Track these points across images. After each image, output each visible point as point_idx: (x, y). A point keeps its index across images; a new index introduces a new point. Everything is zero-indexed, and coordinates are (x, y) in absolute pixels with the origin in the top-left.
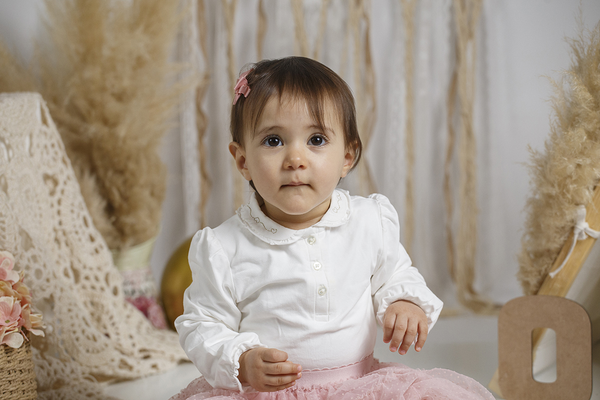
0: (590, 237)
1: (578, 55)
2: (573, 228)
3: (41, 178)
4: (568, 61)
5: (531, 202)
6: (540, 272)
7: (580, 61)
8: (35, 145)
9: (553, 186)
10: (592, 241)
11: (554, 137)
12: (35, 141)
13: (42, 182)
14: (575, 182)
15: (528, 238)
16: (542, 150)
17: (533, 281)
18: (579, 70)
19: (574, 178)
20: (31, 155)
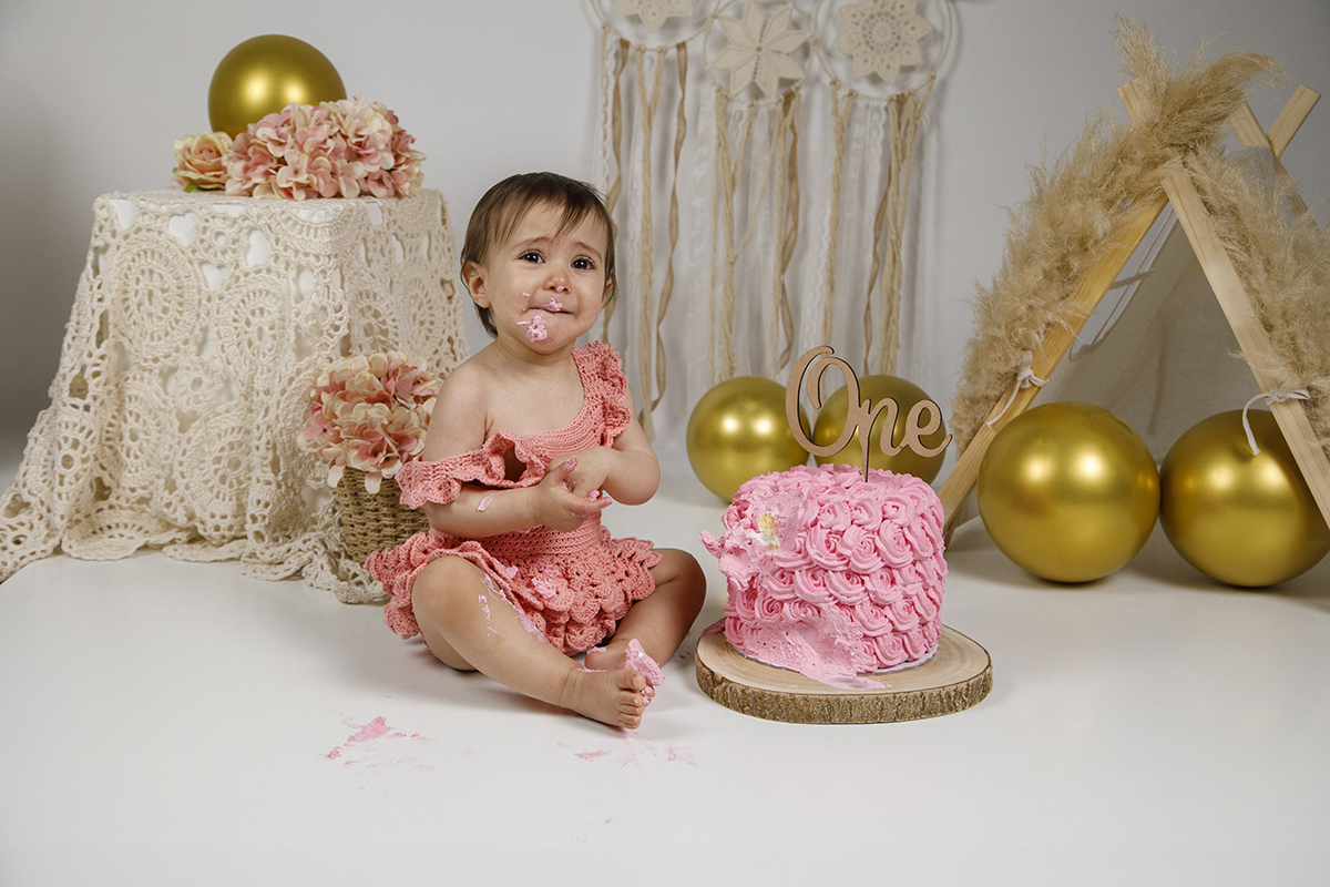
0: (1034, 385)
1: (1038, 185)
2: (1016, 375)
3: (438, 283)
4: (1026, 191)
5: (973, 343)
6: (975, 420)
7: (1040, 191)
8: (433, 247)
9: (999, 327)
10: (1036, 389)
11: (1004, 273)
12: (434, 243)
13: (440, 288)
14: (1026, 325)
15: (965, 382)
16: (989, 286)
17: (967, 430)
18: (1038, 201)
19: (1024, 321)
20: (430, 258)
